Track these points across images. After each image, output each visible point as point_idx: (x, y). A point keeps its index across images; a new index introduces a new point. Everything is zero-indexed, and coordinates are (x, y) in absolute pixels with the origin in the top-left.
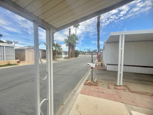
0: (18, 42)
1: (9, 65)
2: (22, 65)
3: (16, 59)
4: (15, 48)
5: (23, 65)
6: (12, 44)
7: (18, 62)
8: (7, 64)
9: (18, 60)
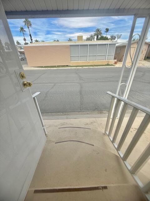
0: (121, 35)
1: (108, 65)
2: (117, 67)
3: (115, 59)
4: (117, 45)
5: (119, 66)
6: (114, 41)
7: (116, 63)
8: (106, 64)
9: (116, 60)
